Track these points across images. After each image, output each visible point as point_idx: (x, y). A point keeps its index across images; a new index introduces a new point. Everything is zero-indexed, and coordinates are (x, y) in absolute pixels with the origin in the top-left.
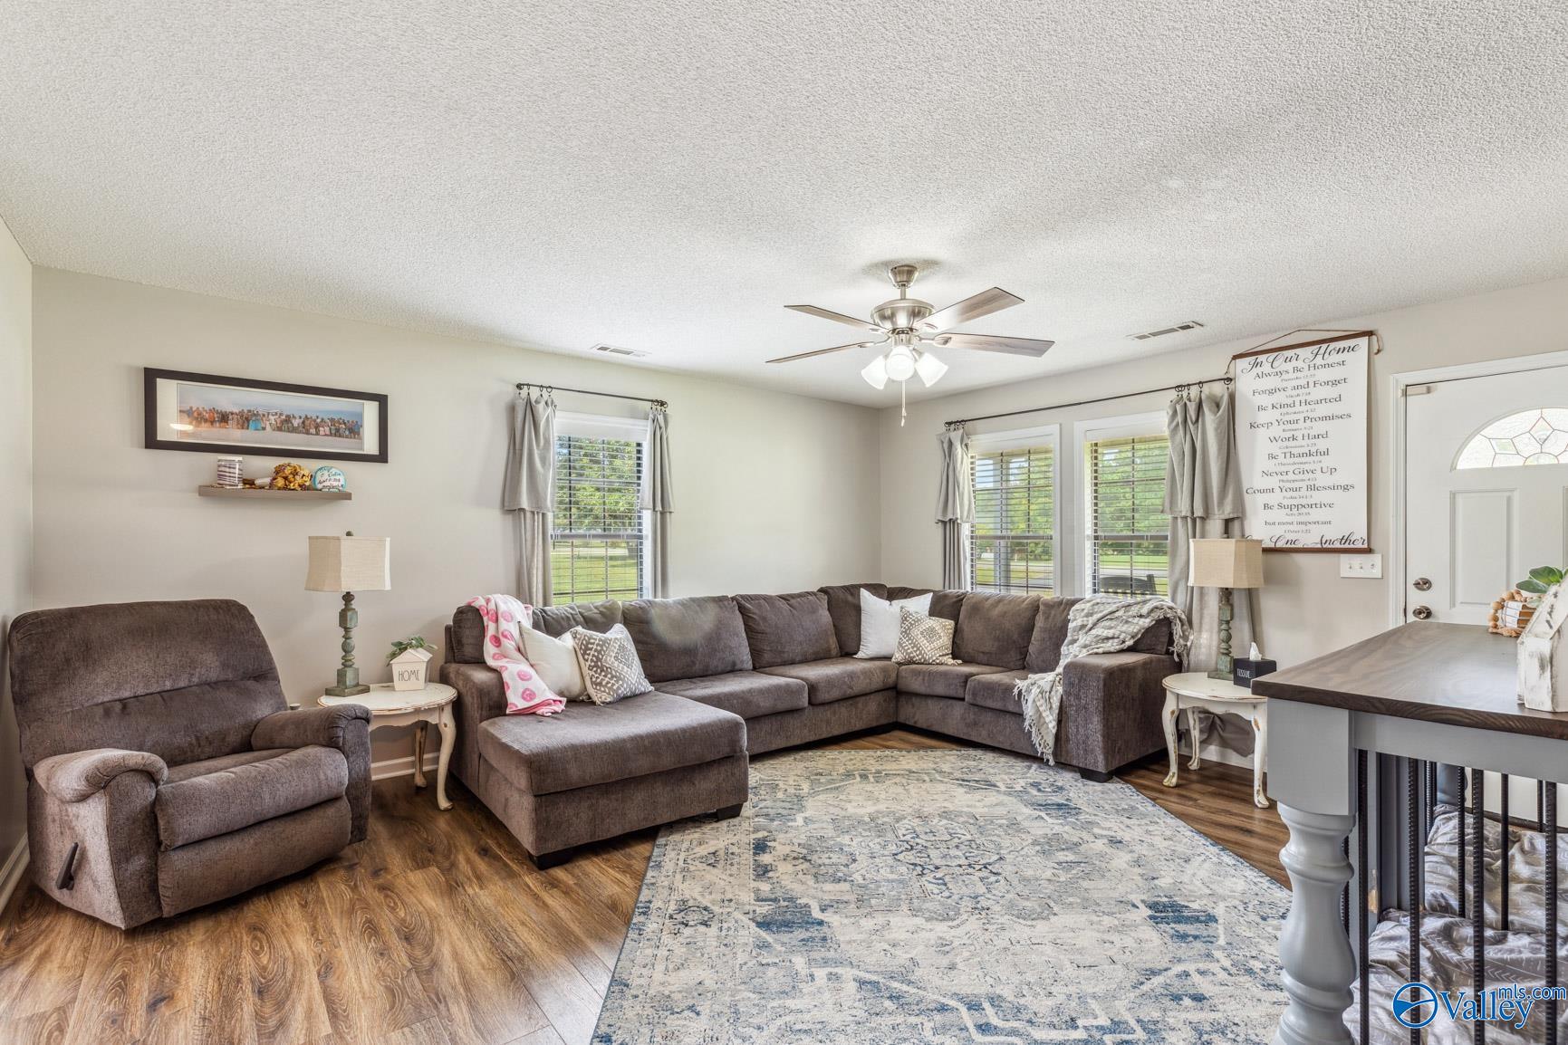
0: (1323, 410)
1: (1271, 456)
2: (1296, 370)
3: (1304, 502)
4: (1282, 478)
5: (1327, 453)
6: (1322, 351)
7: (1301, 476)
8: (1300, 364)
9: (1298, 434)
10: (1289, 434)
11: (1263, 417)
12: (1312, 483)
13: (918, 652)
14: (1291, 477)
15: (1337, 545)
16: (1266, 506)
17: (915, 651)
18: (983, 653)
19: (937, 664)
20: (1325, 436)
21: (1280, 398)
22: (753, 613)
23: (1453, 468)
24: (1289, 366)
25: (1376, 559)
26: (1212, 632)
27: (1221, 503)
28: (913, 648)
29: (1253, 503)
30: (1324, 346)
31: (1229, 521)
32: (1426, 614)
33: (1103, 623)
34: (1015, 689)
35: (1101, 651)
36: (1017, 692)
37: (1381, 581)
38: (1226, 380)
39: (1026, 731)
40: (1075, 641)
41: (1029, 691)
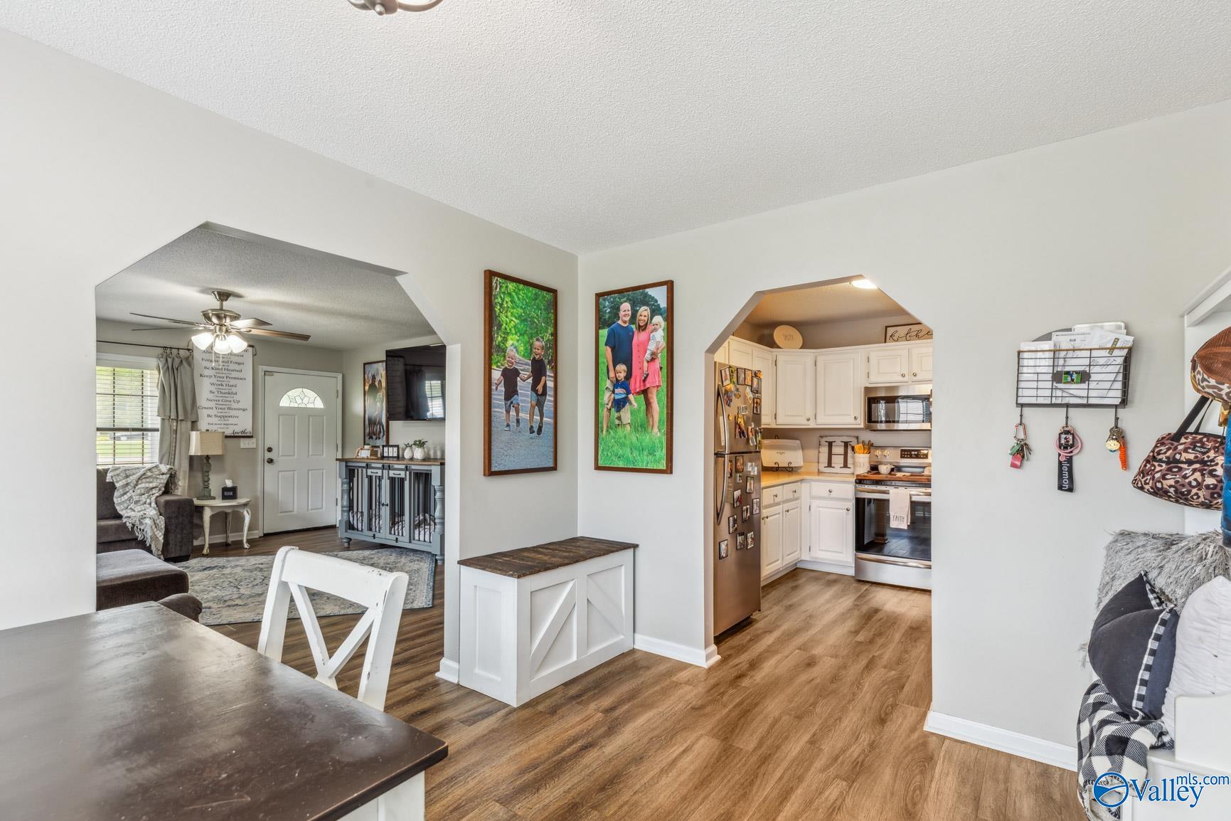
0: (234, 374)
1: (211, 392)
3: (226, 414)
4: (218, 403)
5: (236, 394)
7: (225, 403)
9: (224, 383)
10: (220, 383)
11: (206, 372)
12: (229, 406)
14: (221, 402)
15: (240, 434)
16: (208, 416)
20: (236, 386)
21: (215, 365)
23: (279, 406)
25: (254, 440)
26: (185, 479)
27: (191, 413)
29: (203, 414)
31: (193, 422)
32: (270, 461)
33: (144, 480)
34: (128, 524)
35: (157, 494)
36: (129, 526)
37: (254, 450)
38: (189, 350)
39: (148, 545)
40: (125, 493)
41: (141, 523)
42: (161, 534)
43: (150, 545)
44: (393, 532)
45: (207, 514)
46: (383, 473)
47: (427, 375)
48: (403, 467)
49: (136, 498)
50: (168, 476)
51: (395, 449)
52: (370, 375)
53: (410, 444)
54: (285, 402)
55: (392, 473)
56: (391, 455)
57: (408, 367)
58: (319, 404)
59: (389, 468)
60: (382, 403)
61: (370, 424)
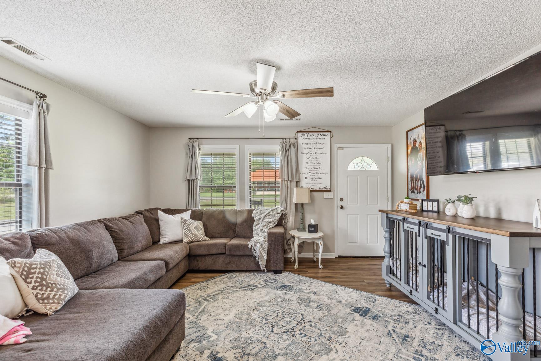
0: (320, 151)
1: (307, 163)
2: (313, 139)
3: (315, 177)
5: (321, 163)
6: (320, 134)
7: (315, 170)
8: (314, 137)
9: (314, 157)
10: (312, 157)
11: (305, 151)
12: (317, 172)
13: (195, 237)
14: (312, 169)
15: (323, 190)
16: (306, 178)
17: (194, 237)
18: (218, 233)
19: (203, 241)
20: (320, 158)
21: (309, 146)
22: (115, 229)
23: (347, 170)
24: (312, 137)
25: (332, 193)
26: (293, 217)
27: (296, 176)
28: (192, 235)
29: (303, 177)
30: (320, 133)
31: (297, 182)
32: (342, 207)
33: (267, 217)
34: (249, 246)
35: (271, 227)
36: (250, 247)
37: (333, 199)
38: (295, 138)
39: (257, 261)
40: (258, 224)
41: (255, 246)
42: (265, 254)
43: (258, 261)
44: (431, 297)
45: (297, 242)
46: (419, 230)
47: (468, 138)
48: (444, 227)
49: (261, 228)
50: (280, 215)
51: (435, 204)
52: (412, 140)
53: (453, 200)
54: (351, 167)
55: (429, 232)
56: (430, 209)
57: (449, 133)
58: (374, 167)
59: (427, 226)
60: (423, 161)
61: (412, 181)
